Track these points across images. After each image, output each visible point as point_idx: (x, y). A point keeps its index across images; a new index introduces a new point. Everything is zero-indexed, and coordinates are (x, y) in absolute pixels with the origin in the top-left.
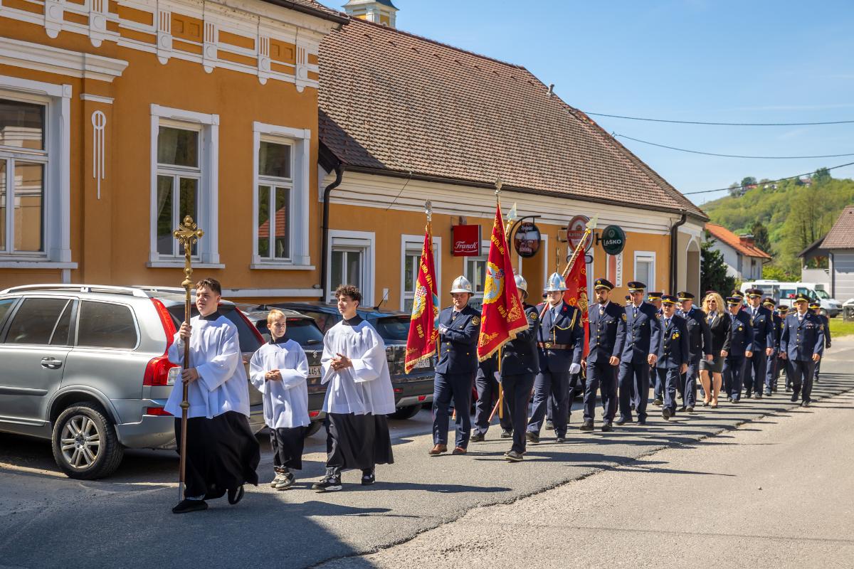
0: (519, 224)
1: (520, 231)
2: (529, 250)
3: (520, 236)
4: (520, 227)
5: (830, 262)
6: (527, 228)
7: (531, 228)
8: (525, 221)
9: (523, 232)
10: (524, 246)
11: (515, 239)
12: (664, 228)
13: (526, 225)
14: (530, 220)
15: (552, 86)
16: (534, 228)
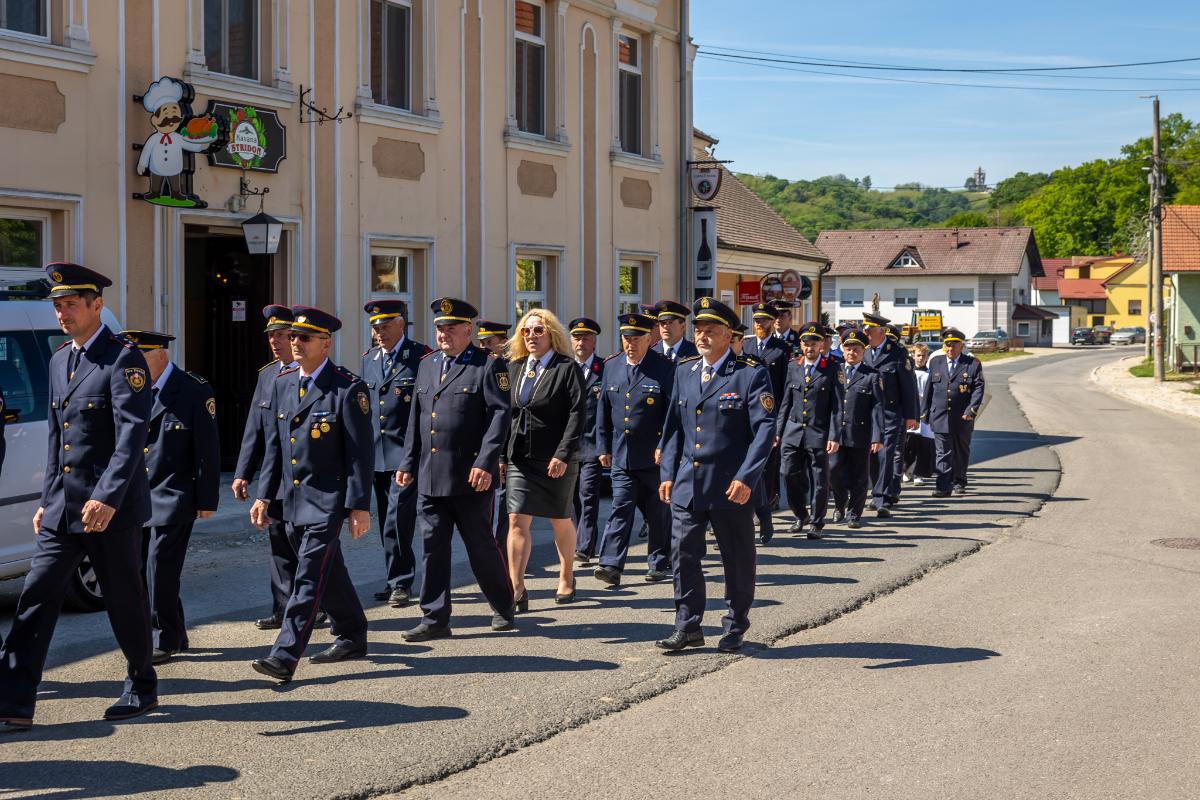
0: (765, 280)
1: (766, 283)
3: (767, 288)
4: (766, 281)
6: (772, 281)
7: (776, 281)
8: (770, 276)
9: (770, 284)
10: (770, 295)
13: (772, 279)
14: (775, 276)
16: (778, 281)
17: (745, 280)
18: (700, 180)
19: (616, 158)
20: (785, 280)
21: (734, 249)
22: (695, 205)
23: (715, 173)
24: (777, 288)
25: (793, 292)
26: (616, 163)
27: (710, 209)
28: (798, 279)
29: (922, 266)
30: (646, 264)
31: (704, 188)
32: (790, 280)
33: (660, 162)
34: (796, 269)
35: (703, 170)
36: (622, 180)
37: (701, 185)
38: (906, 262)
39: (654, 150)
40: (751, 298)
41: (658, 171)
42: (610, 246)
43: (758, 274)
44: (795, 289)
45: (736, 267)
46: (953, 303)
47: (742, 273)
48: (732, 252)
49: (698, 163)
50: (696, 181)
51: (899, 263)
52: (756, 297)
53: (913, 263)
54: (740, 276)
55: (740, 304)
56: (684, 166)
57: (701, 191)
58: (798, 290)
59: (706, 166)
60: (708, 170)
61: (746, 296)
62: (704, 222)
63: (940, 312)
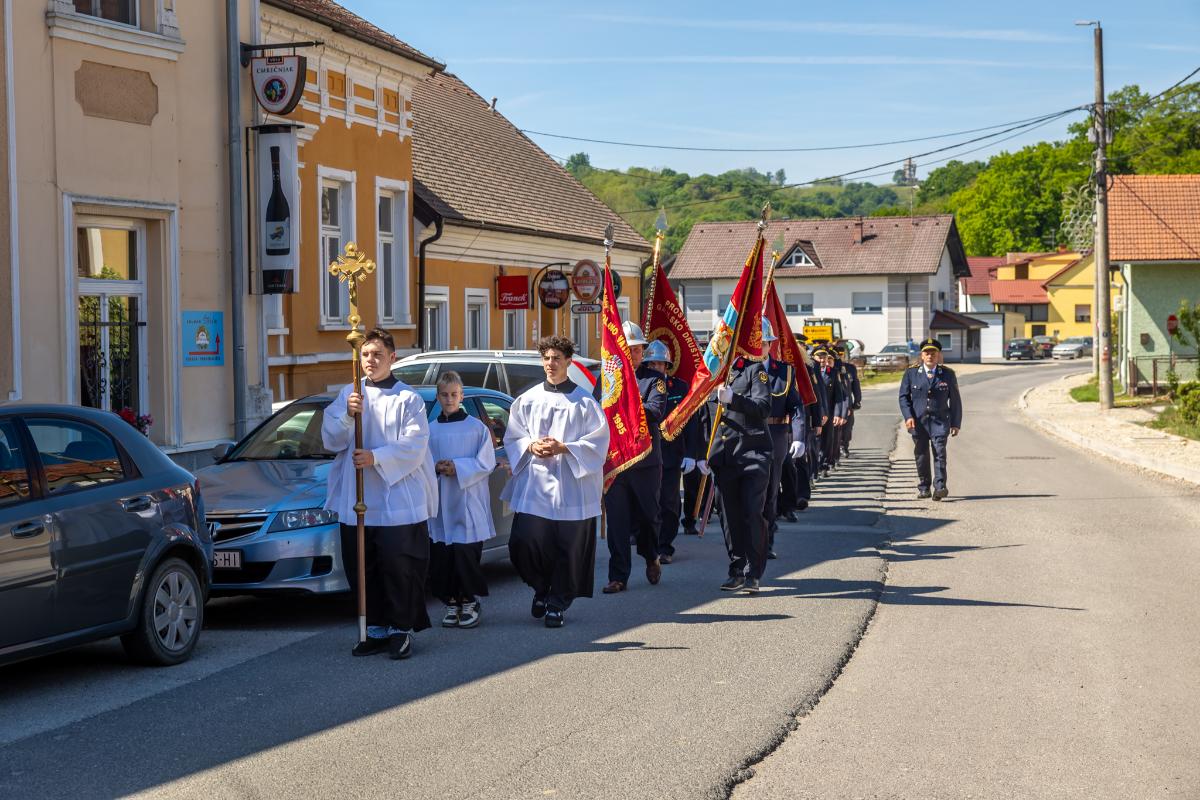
0: (544, 272)
1: (545, 279)
2: (557, 301)
3: (546, 285)
4: (546, 275)
5: (680, 296)
6: (554, 277)
7: (558, 277)
8: (550, 268)
9: (550, 280)
10: (550, 296)
11: (540, 288)
12: (633, 269)
13: (552, 272)
14: (558, 268)
15: (495, 100)
16: (562, 276)
17: (509, 274)
18: (267, 76)
19: (58, 22)
20: (580, 274)
21: (480, 228)
22: (262, 122)
23: (293, 63)
24: (560, 285)
25: (591, 292)
26: (56, 32)
27: (287, 128)
28: (597, 274)
29: (818, 264)
30: (152, 224)
31: (274, 91)
32: (586, 275)
33: (177, 40)
34: (595, 260)
35: (271, 60)
36: (79, 65)
37: (269, 85)
38: (799, 260)
39: (161, 17)
40: (516, 299)
41: (174, 57)
42: (51, 187)
43: (532, 266)
44: (593, 288)
45: (494, 255)
46: (857, 310)
47: (504, 264)
48: (477, 231)
49: (263, 47)
50: (261, 80)
51: (790, 262)
52: (523, 298)
53: (807, 261)
54: (501, 268)
55: (502, 308)
56: (237, 54)
57: (269, 98)
58: (597, 288)
59: (277, 52)
60: (280, 59)
61: (508, 297)
62: (275, 151)
63: (838, 321)
